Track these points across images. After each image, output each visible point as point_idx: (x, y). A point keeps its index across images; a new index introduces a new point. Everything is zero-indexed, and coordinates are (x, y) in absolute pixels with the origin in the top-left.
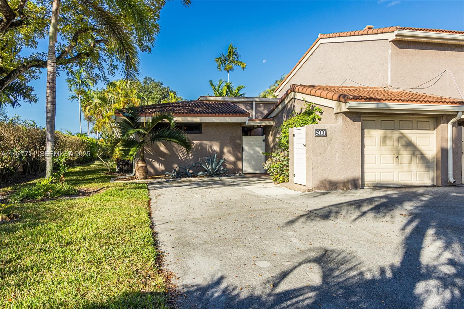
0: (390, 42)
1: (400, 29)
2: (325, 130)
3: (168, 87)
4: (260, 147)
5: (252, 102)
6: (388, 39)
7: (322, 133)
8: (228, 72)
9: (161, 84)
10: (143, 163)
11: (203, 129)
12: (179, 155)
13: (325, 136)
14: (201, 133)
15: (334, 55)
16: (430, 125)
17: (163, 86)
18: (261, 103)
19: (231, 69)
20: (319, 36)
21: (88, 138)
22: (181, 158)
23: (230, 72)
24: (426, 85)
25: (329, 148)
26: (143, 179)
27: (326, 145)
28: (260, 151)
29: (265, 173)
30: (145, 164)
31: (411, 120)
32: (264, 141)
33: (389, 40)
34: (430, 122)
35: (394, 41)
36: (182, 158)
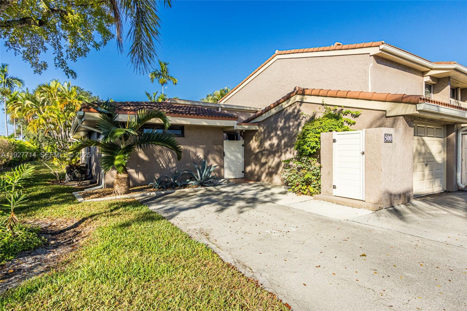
0: (370, 56)
2: (392, 136)
3: (98, 96)
4: (239, 152)
5: (219, 108)
6: (369, 54)
7: (389, 138)
10: (125, 174)
11: (186, 132)
12: (160, 162)
13: (391, 142)
14: (184, 137)
15: (295, 70)
17: (93, 95)
18: (225, 110)
20: (277, 52)
21: (16, 140)
22: (162, 165)
25: (394, 156)
26: (125, 193)
27: (392, 153)
28: (240, 156)
29: (243, 178)
30: (127, 175)
32: (243, 145)
33: (371, 54)
35: (375, 56)
36: (164, 165)
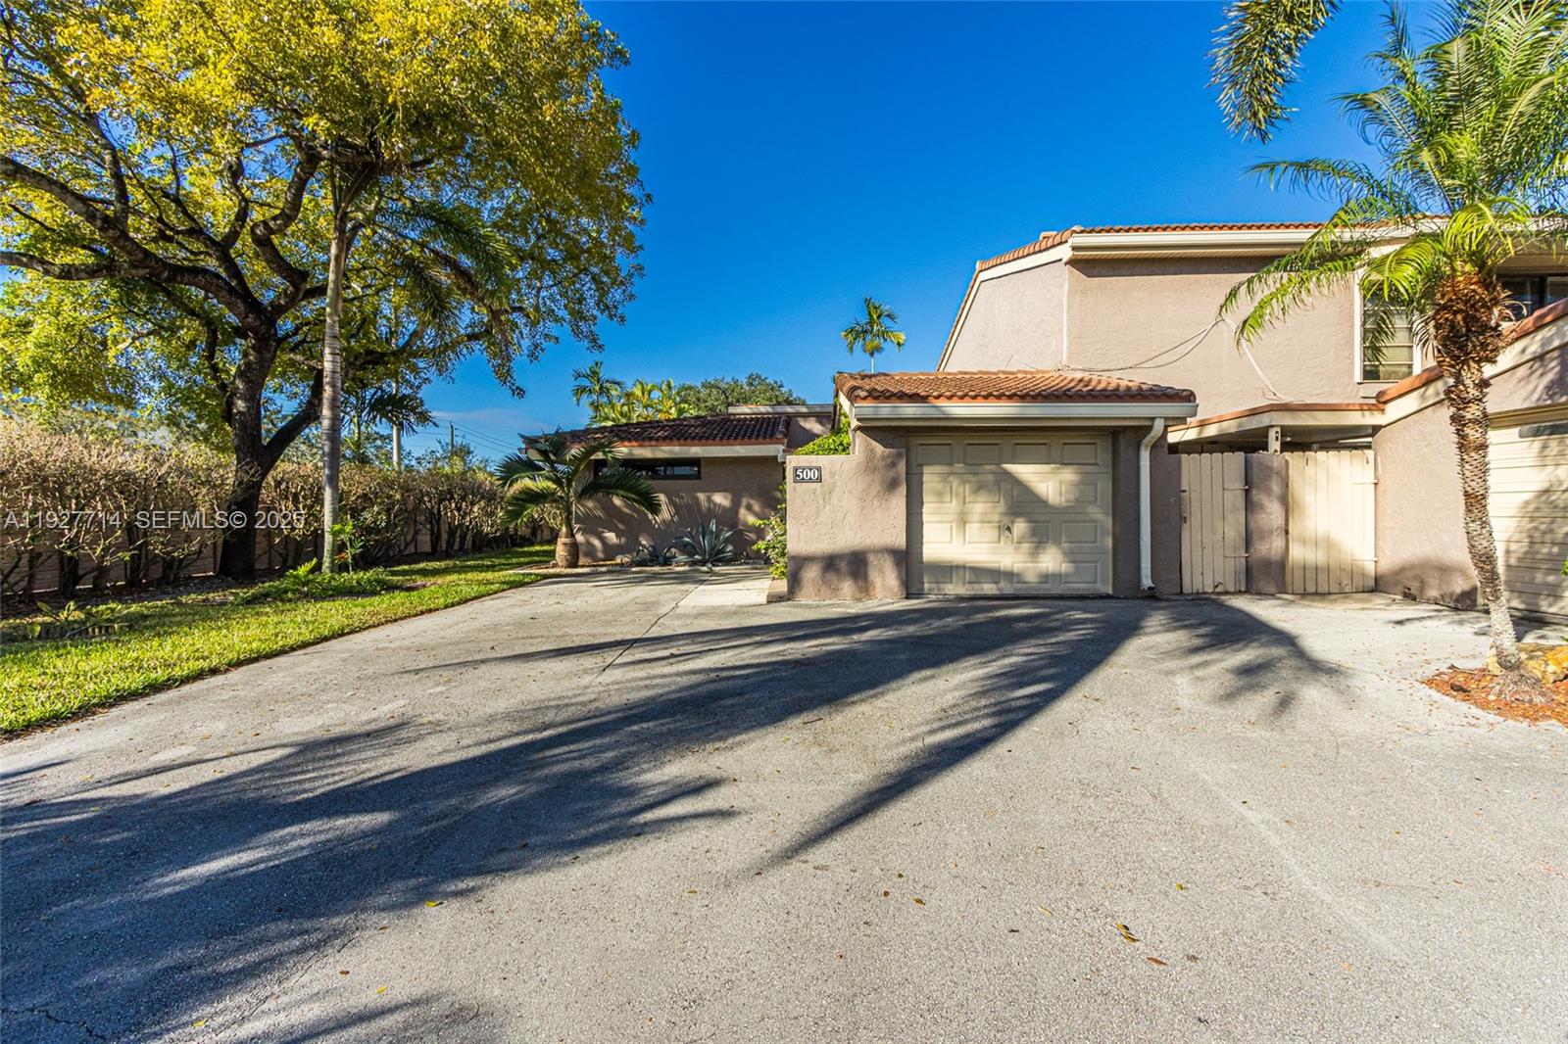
0: (1065, 265)
1: (1082, 232)
2: (819, 469)
6: (1059, 261)
7: (811, 474)
8: (872, 354)
9: (781, 386)
10: (568, 538)
11: (704, 470)
13: (819, 480)
14: (700, 478)
16: (1099, 451)
19: (878, 349)
23: (876, 354)
24: (1165, 359)
25: (828, 508)
26: (569, 567)
27: (821, 501)
31: (1047, 441)
33: (1064, 261)
34: (1099, 445)
35: (1072, 262)
